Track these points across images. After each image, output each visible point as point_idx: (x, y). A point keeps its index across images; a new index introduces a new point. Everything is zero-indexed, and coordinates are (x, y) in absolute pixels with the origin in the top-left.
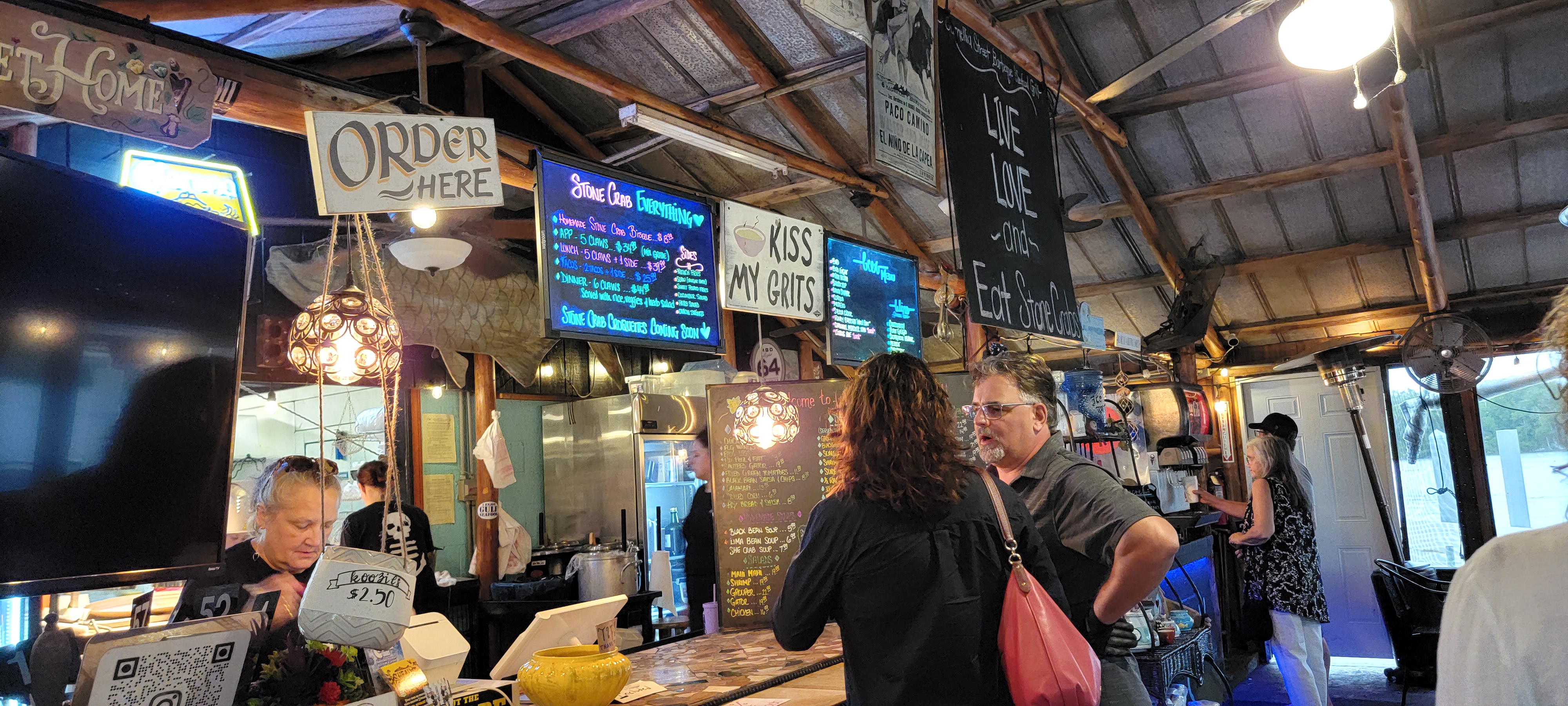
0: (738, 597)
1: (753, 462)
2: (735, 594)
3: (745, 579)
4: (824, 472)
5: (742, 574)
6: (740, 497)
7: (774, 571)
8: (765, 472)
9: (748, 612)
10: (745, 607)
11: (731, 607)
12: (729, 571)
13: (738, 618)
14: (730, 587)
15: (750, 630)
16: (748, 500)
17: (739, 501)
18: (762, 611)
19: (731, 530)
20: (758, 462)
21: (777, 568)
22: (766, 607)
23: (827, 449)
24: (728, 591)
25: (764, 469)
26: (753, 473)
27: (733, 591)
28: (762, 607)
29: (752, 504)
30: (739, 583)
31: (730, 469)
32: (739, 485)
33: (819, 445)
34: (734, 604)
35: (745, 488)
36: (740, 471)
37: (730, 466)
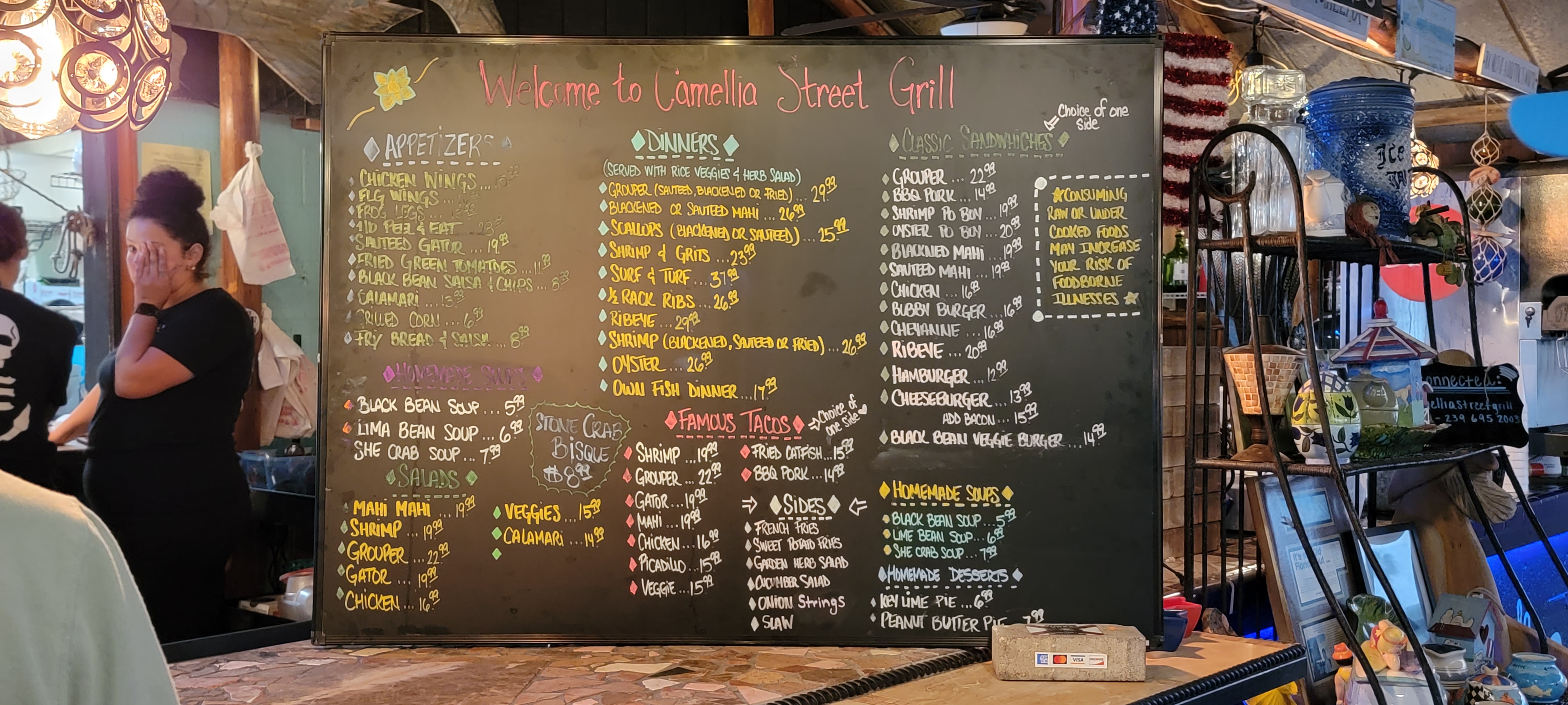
0: (364, 564)
1: (430, 236)
2: (359, 555)
3: (385, 521)
4: (610, 274)
5: (382, 509)
6: (390, 319)
7: (460, 509)
8: (458, 263)
9: (388, 602)
10: (381, 590)
11: (347, 587)
12: (350, 498)
13: (362, 613)
14: (347, 539)
15: (390, 644)
16: (409, 330)
17: (386, 331)
18: (422, 602)
19: (362, 400)
20: (443, 236)
21: (471, 501)
22: (434, 594)
23: (624, 218)
24: (341, 548)
25: (458, 257)
26: (429, 264)
27: (355, 548)
28: (424, 592)
29: (420, 339)
30: (371, 529)
31: (369, 249)
32: (390, 290)
33: (603, 206)
34: (355, 579)
35: (406, 299)
36: (394, 255)
37: (370, 242)
